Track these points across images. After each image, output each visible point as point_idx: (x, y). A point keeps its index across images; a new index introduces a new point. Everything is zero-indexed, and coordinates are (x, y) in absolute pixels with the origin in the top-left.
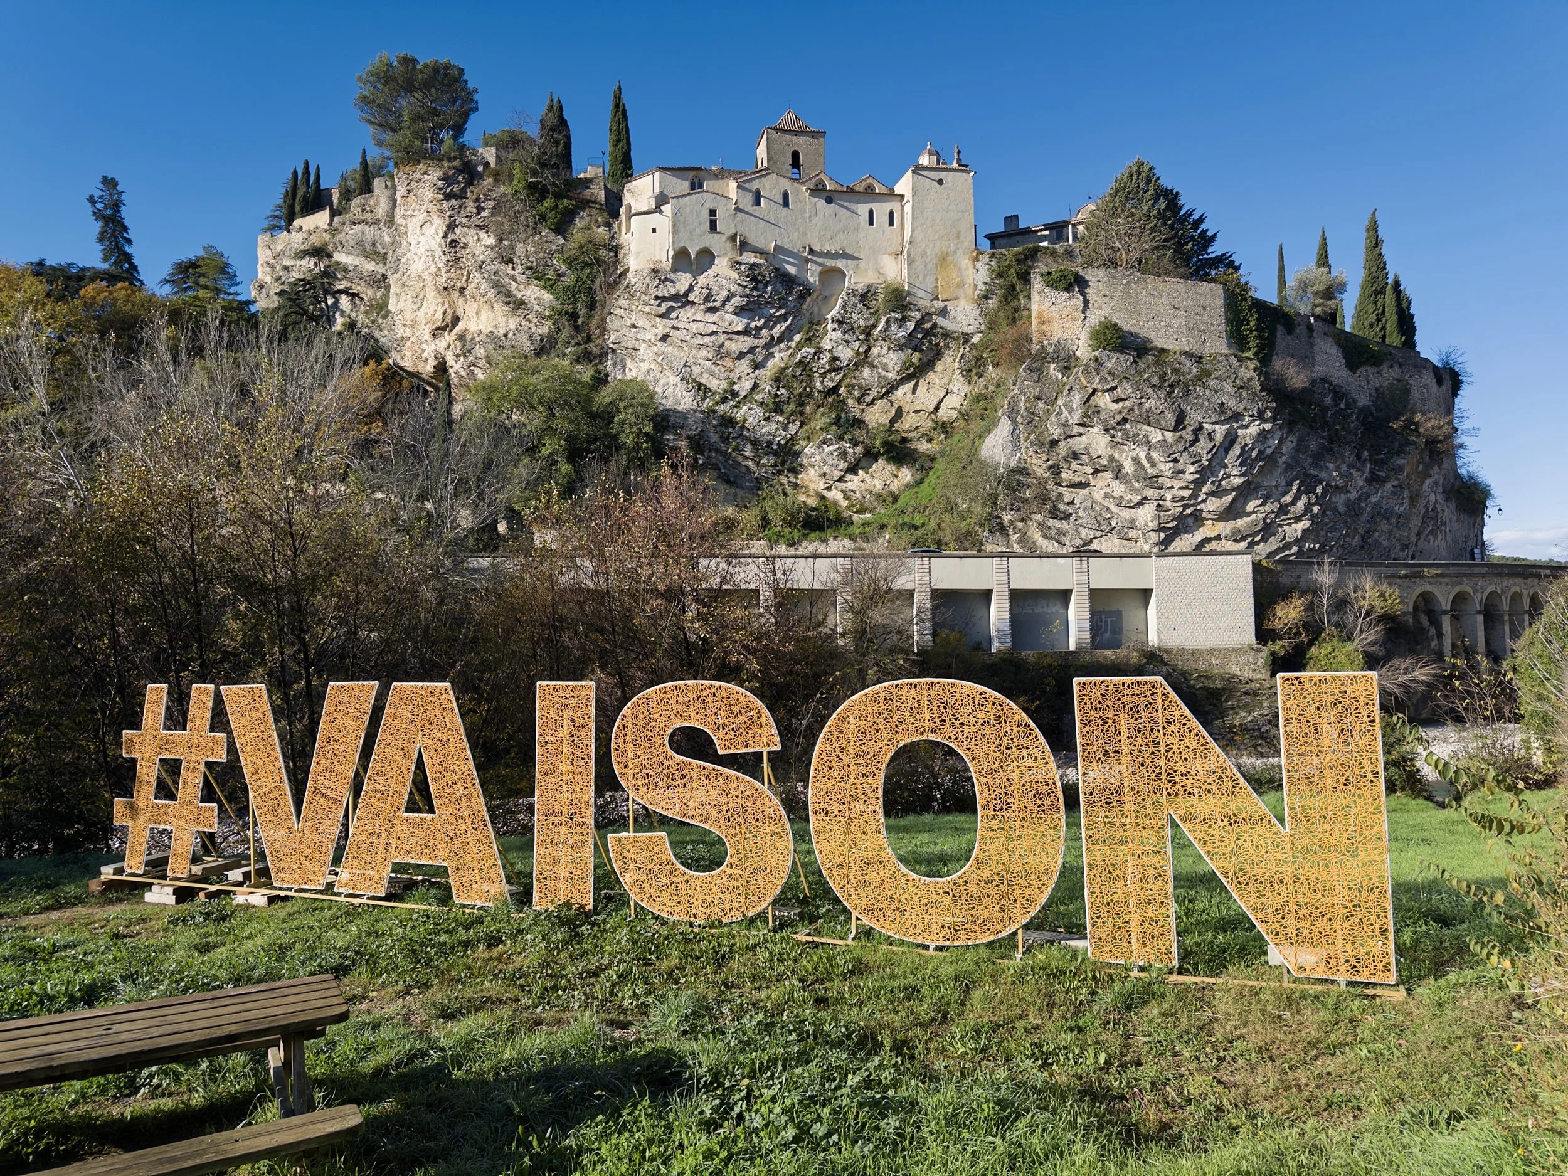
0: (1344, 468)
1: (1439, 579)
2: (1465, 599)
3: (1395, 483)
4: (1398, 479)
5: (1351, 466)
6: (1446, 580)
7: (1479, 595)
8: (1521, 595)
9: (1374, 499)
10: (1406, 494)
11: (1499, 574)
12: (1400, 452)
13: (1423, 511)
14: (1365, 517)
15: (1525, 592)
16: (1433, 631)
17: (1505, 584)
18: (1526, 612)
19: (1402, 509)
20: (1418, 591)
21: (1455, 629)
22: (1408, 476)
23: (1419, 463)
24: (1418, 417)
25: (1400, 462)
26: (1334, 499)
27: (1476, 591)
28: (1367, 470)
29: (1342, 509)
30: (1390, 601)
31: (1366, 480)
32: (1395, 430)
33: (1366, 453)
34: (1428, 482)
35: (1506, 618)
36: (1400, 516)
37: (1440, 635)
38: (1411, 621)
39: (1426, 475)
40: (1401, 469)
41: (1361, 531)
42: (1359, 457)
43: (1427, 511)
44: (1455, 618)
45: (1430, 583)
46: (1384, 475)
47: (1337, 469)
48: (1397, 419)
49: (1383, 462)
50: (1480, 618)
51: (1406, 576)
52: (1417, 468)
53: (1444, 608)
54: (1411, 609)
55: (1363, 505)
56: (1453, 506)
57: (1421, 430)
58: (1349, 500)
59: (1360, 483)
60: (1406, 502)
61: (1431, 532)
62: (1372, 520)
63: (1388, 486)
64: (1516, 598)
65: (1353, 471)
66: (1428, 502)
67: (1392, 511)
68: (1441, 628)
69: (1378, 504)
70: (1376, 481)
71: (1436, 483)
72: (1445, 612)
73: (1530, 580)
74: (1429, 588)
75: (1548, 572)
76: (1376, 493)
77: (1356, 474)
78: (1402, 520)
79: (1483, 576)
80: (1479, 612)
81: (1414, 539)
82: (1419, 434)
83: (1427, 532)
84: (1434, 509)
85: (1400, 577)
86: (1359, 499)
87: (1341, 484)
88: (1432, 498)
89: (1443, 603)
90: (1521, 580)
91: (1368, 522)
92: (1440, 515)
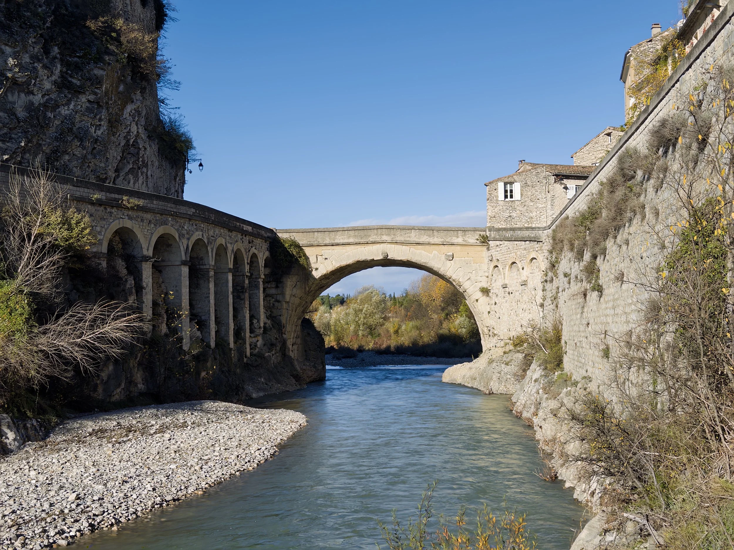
0: (26, 59)
1: (140, 214)
2: (169, 246)
3: (92, 97)
4: (96, 94)
5: (35, 58)
6: (149, 216)
7: (185, 242)
8: (226, 249)
9: (64, 111)
10: (104, 114)
11: (206, 220)
12: (98, 59)
13: (123, 143)
14: (52, 131)
15: (230, 247)
16: (131, 282)
17: (211, 233)
18: (230, 270)
19: (99, 133)
20: (115, 226)
21: (157, 284)
22: (106, 93)
23: (120, 81)
24: (120, 23)
25: (98, 72)
26: (10, 98)
27: (181, 236)
28: (57, 72)
29: (21, 114)
30: (76, 230)
31: (55, 83)
32: (92, 33)
33: (56, 50)
34: (129, 108)
35: (212, 273)
36: (96, 141)
37: (139, 289)
38: (104, 264)
39: (128, 100)
40: (98, 81)
41: (47, 149)
42: (46, 51)
43: (127, 144)
44: (157, 269)
45: (130, 218)
46: (78, 83)
47: (15, 56)
48: (95, 18)
49: (78, 68)
50: (185, 270)
51: (100, 203)
52: (118, 87)
53: (145, 252)
54: (104, 249)
55: (50, 115)
56: (155, 147)
57: (123, 39)
58: (32, 104)
59: (47, 85)
60: (104, 124)
61: (131, 171)
62: (61, 137)
63: (83, 99)
64: (221, 251)
65: (39, 66)
66: (129, 132)
67: (87, 132)
68: (141, 280)
69: (70, 119)
70: (68, 88)
71: (138, 112)
72: (146, 259)
73: (234, 234)
74: (128, 224)
75: (250, 229)
76: (68, 103)
77: (42, 72)
78: (98, 147)
79: (190, 218)
80: (184, 263)
81: (112, 174)
82: (120, 44)
83: (127, 170)
84: (135, 144)
85: (92, 203)
86: (45, 105)
87: (21, 77)
88: (134, 129)
89: (144, 246)
90: (226, 231)
91: (56, 139)
92: (142, 153)
